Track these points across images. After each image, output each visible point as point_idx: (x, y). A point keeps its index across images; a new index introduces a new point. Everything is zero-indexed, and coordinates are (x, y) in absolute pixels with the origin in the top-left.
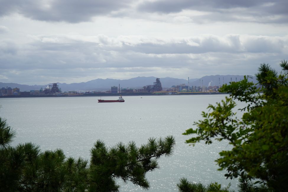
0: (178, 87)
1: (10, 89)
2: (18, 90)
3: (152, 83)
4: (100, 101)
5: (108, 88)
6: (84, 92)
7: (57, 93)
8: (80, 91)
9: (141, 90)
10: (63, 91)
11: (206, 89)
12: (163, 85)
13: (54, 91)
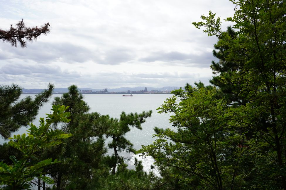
0: (154, 91)
1: (88, 90)
2: (91, 91)
3: (144, 89)
4: (123, 96)
5: (126, 91)
7: (107, 92)
9: (139, 92)
10: (109, 92)
11: (165, 92)
12: (148, 90)
13: (105, 92)
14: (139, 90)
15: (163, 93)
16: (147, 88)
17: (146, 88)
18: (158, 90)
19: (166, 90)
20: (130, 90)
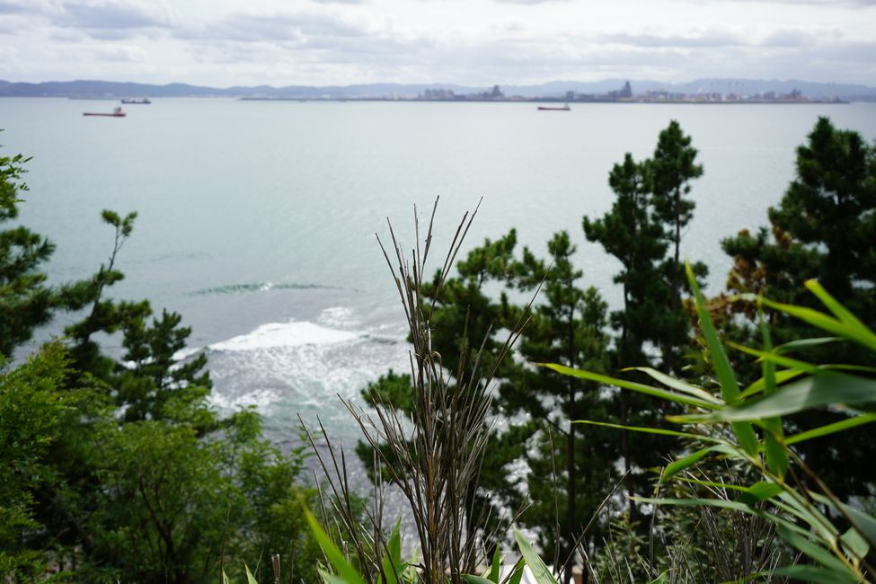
0: (654, 93)
1: (442, 91)
2: (451, 92)
3: (619, 88)
5: (563, 92)
6: (533, 96)
7: (498, 98)
8: (527, 95)
9: (604, 96)
10: (507, 95)
11: (693, 96)
12: (635, 91)
13: (494, 95)
14: (604, 91)
15: (687, 99)
16: (632, 85)
17: (628, 85)
18: (671, 91)
19: (700, 91)
20: (573, 89)
